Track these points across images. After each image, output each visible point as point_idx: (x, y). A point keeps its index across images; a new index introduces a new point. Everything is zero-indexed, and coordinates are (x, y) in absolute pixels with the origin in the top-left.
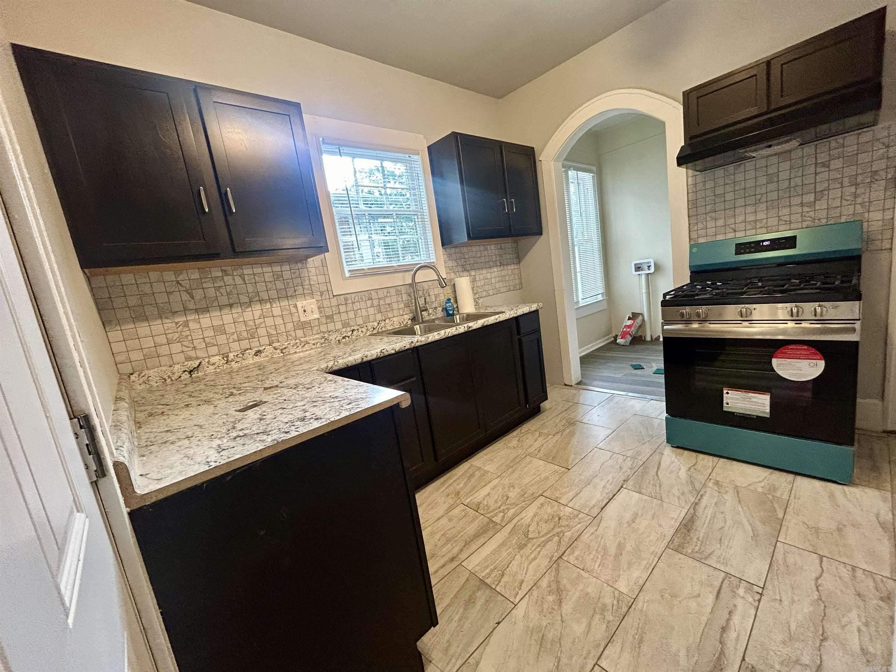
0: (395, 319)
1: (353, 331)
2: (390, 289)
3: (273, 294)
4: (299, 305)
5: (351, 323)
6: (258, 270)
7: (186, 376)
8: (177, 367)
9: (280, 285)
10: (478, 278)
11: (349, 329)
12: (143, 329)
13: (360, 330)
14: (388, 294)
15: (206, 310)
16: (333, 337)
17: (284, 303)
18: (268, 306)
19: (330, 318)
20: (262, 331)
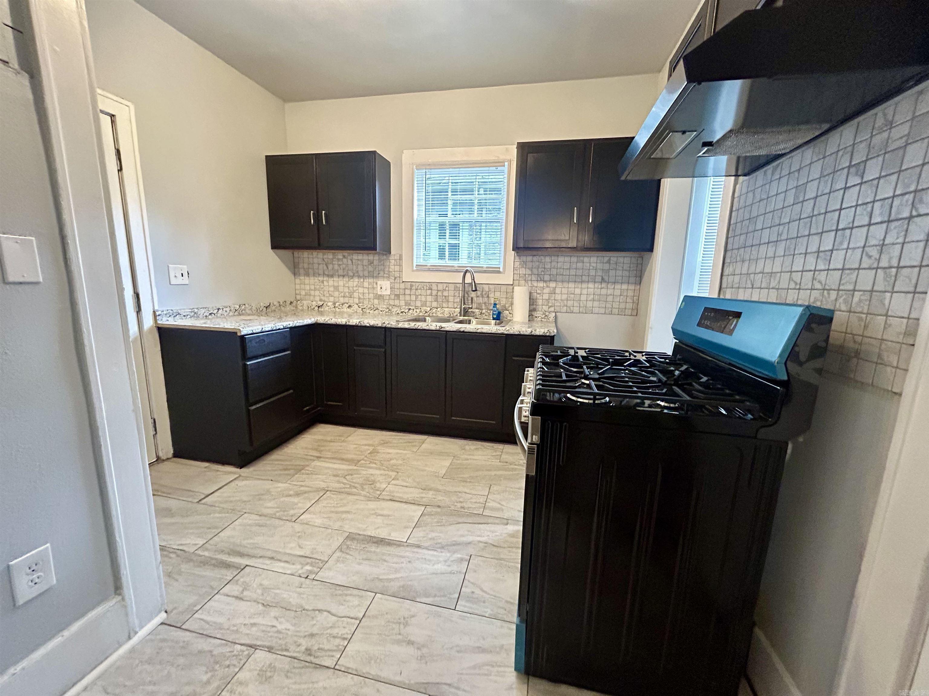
0: (446, 309)
1: (409, 309)
2: (450, 285)
3: (366, 273)
4: (379, 283)
5: (412, 304)
6: (360, 257)
7: (316, 308)
8: (314, 303)
9: (371, 269)
10: (558, 291)
11: (407, 307)
12: (307, 280)
13: (415, 310)
14: (447, 289)
15: (332, 276)
16: (395, 310)
17: (371, 280)
18: (362, 280)
19: (398, 296)
20: (356, 295)
